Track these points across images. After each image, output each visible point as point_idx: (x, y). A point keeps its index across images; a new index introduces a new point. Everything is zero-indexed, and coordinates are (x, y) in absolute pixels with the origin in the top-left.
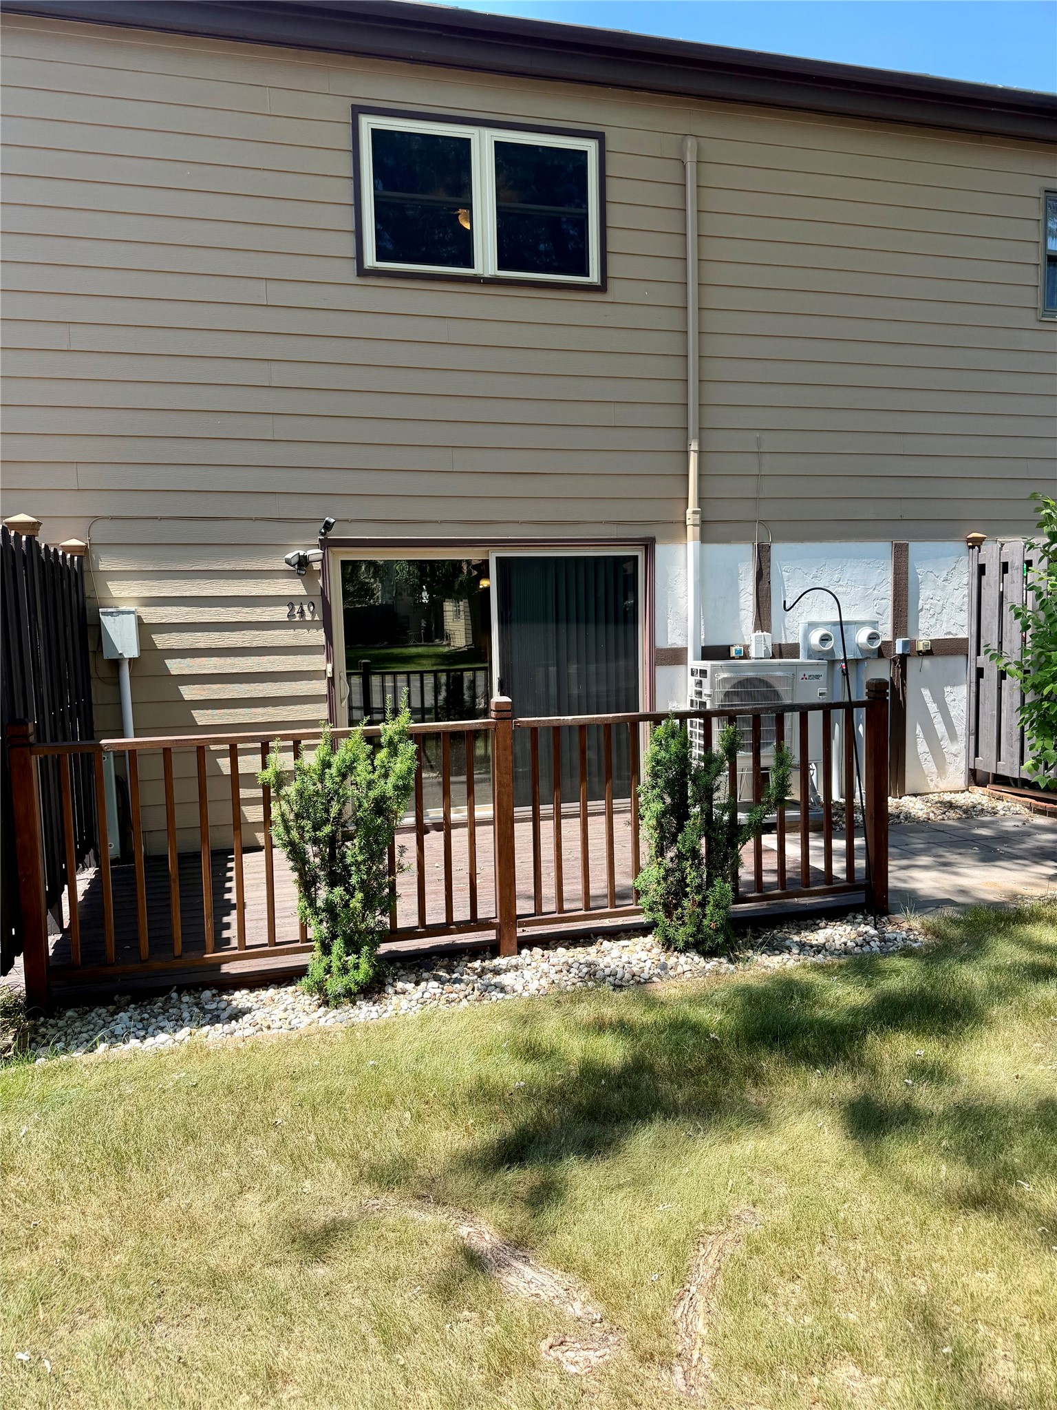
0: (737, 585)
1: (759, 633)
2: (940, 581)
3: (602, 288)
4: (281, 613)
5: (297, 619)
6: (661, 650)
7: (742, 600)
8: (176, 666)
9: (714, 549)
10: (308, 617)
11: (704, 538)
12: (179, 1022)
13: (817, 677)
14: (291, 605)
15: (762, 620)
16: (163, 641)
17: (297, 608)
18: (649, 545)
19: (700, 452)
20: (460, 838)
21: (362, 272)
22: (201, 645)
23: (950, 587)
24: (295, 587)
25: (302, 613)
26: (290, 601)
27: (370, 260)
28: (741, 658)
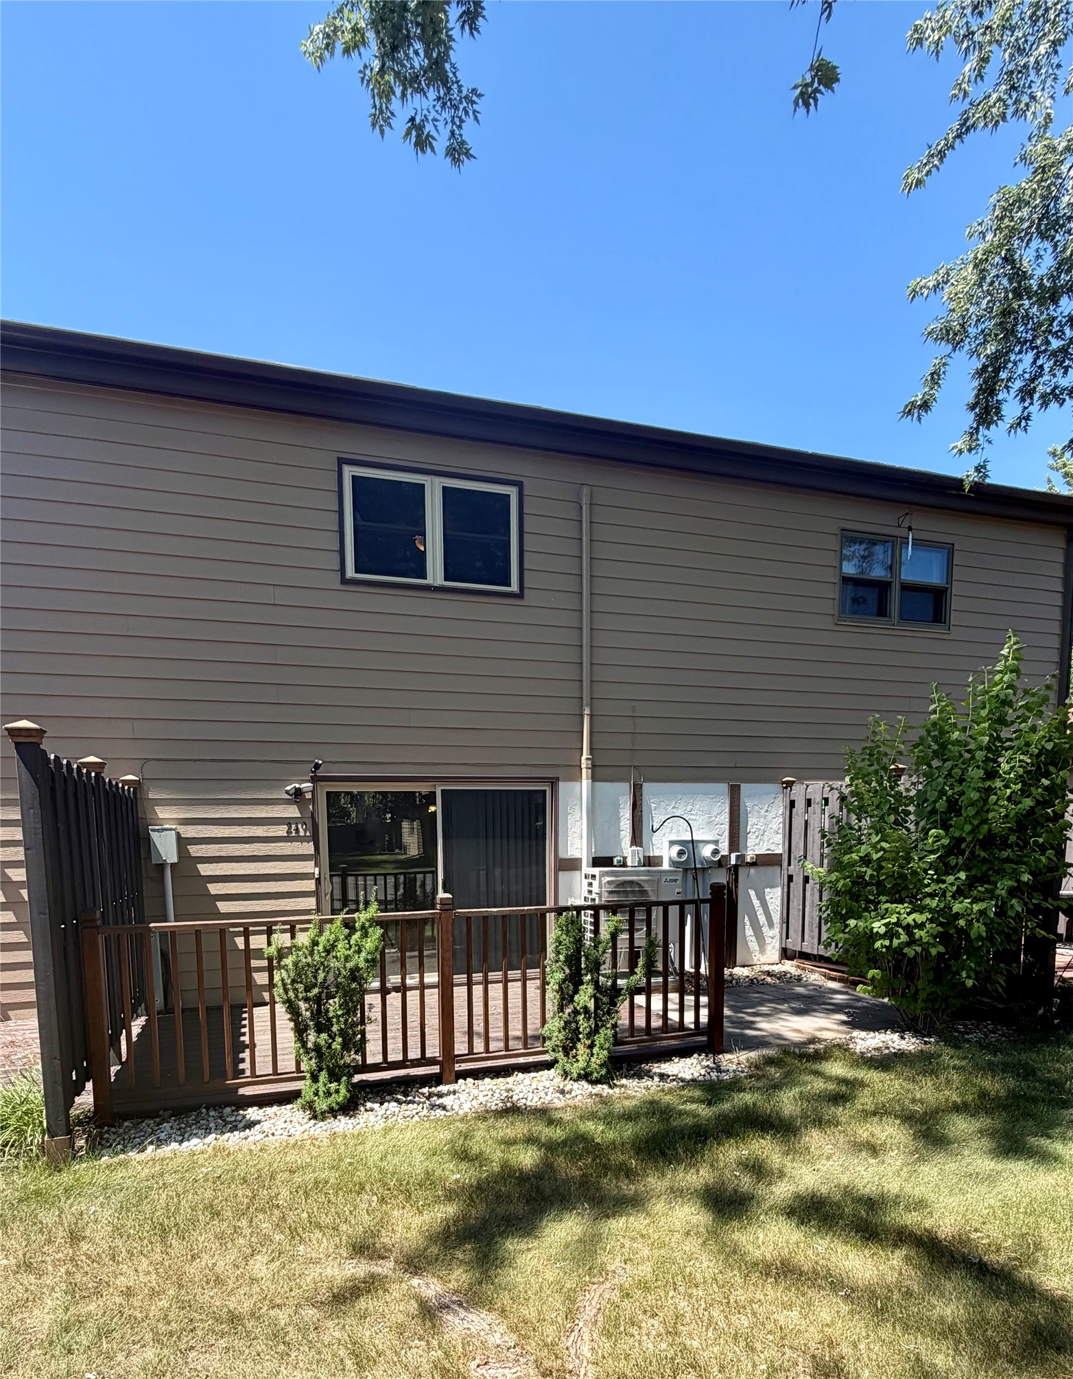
0: (619, 813)
1: (634, 848)
2: (763, 812)
3: (520, 595)
4: (281, 831)
5: (294, 834)
6: (563, 859)
7: (622, 824)
8: (205, 870)
9: (600, 785)
10: (302, 834)
11: (594, 778)
12: (208, 1131)
13: (675, 881)
14: (289, 825)
15: (636, 839)
16: (195, 850)
17: (293, 827)
18: (554, 782)
19: (591, 716)
20: (413, 997)
21: (345, 581)
22: (223, 854)
23: (770, 815)
24: (293, 812)
25: (297, 830)
26: (288, 822)
27: (350, 572)
28: (621, 866)
